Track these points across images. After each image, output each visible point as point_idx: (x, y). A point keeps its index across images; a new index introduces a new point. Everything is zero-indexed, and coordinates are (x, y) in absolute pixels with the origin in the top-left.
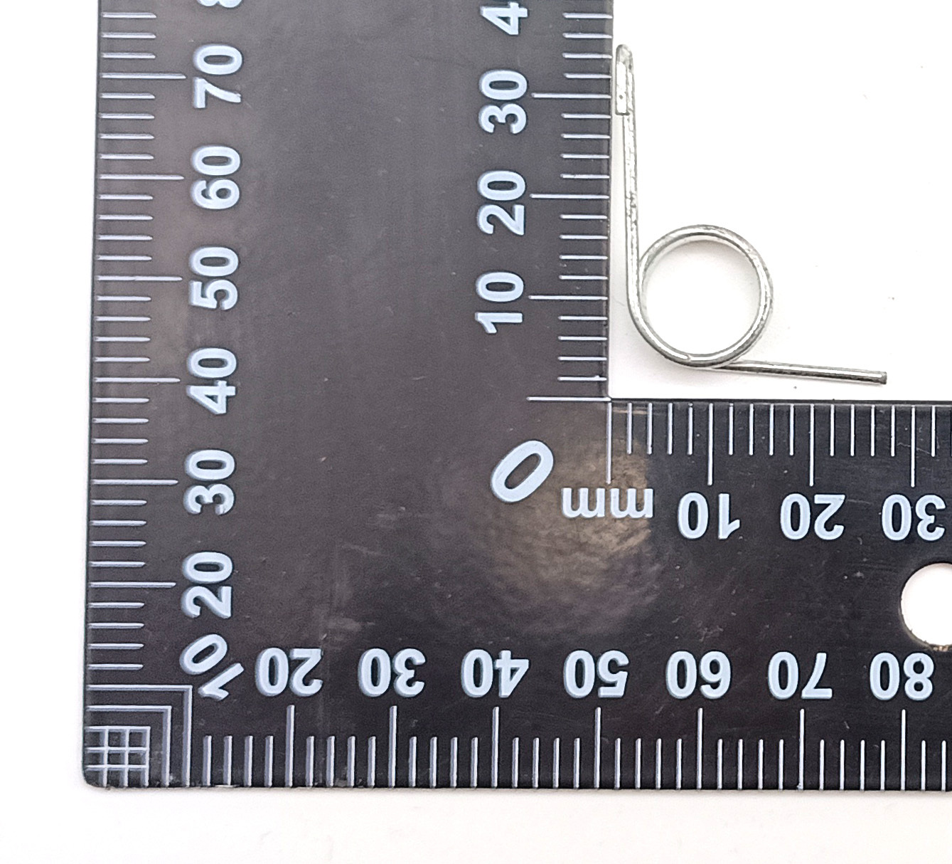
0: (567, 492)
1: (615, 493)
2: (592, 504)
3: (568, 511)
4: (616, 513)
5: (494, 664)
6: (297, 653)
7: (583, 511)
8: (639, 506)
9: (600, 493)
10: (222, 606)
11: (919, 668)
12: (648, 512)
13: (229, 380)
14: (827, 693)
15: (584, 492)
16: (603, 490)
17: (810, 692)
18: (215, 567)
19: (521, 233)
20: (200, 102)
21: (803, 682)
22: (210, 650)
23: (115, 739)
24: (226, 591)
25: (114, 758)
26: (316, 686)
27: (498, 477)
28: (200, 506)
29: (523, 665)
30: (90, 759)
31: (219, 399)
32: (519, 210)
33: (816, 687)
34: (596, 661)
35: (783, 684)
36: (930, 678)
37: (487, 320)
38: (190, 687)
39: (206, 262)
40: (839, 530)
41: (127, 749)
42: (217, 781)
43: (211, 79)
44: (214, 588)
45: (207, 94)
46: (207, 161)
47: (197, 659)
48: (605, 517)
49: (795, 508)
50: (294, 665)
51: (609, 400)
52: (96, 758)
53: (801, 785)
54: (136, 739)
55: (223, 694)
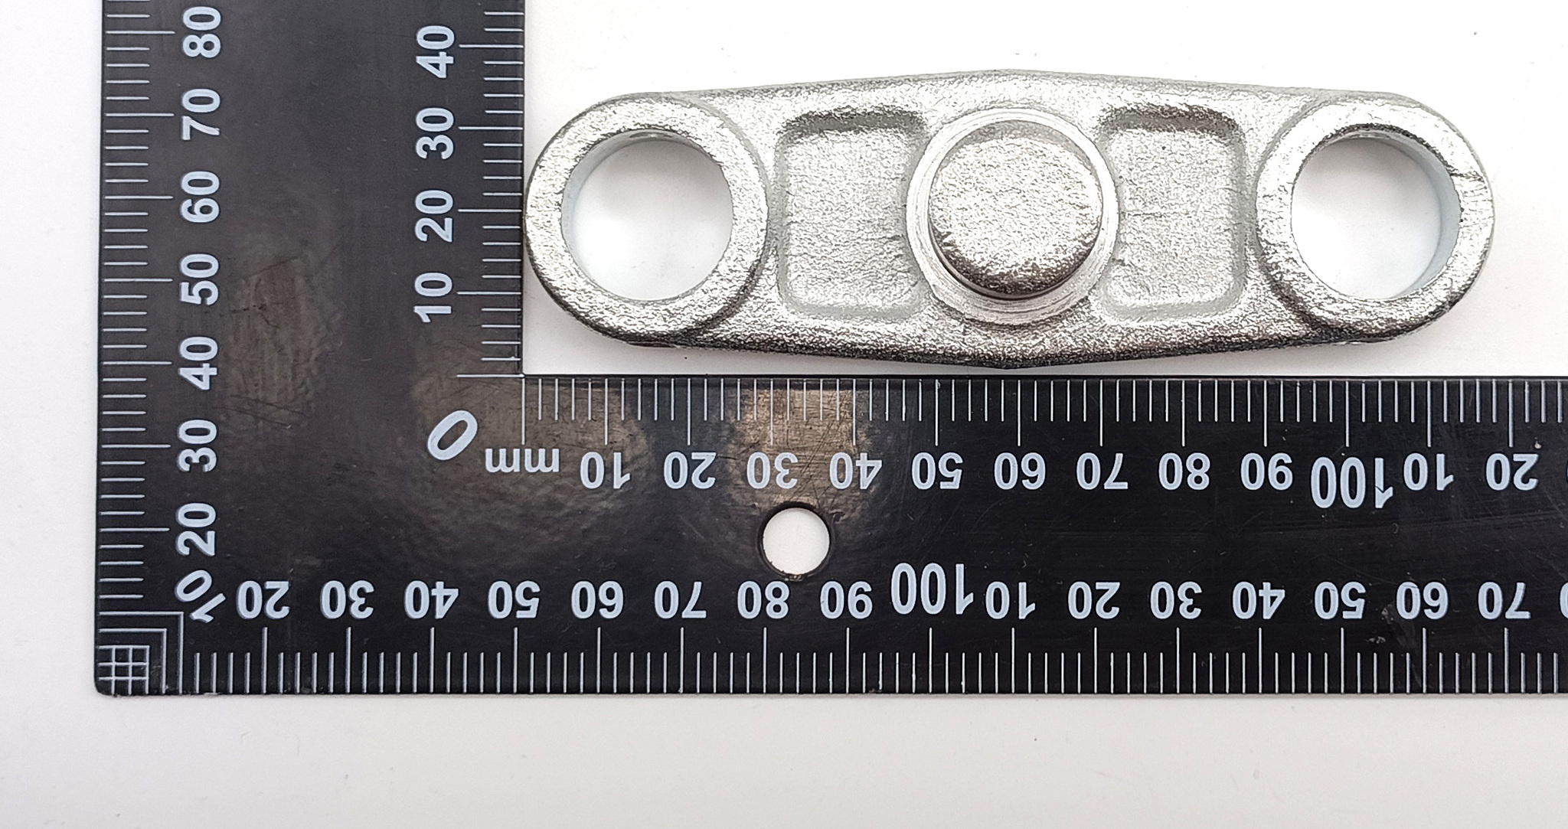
0: (489, 452)
1: (528, 452)
2: (509, 461)
3: (490, 467)
4: (529, 468)
5: (430, 592)
6: (269, 585)
7: (502, 467)
8: (548, 463)
9: (516, 452)
10: (208, 548)
11: (777, 593)
12: (555, 467)
13: (212, 363)
14: (702, 614)
15: (503, 452)
16: (518, 450)
17: (688, 613)
18: (202, 515)
19: (450, 240)
20: (186, 136)
21: (682, 605)
22: (199, 582)
23: (122, 656)
24: (211, 535)
25: (122, 671)
26: (285, 611)
27: (432, 441)
28: (189, 465)
29: (454, 593)
30: (100, 672)
31: (204, 378)
32: (448, 222)
33: (693, 610)
34: (514, 590)
35: (667, 608)
36: (786, 601)
37: (422, 312)
38: (182, 613)
39: (192, 266)
40: (712, 481)
41: (131, 664)
42: (205, 689)
43: (195, 116)
44: (201, 532)
45: (192, 128)
46: (192, 183)
47: (188, 590)
48: (520, 472)
49: (676, 463)
50: (267, 594)
51: (522, 376)
52: (107, 671)
53: (681, 690)
54: (138, 656)
55: (209, 619)
